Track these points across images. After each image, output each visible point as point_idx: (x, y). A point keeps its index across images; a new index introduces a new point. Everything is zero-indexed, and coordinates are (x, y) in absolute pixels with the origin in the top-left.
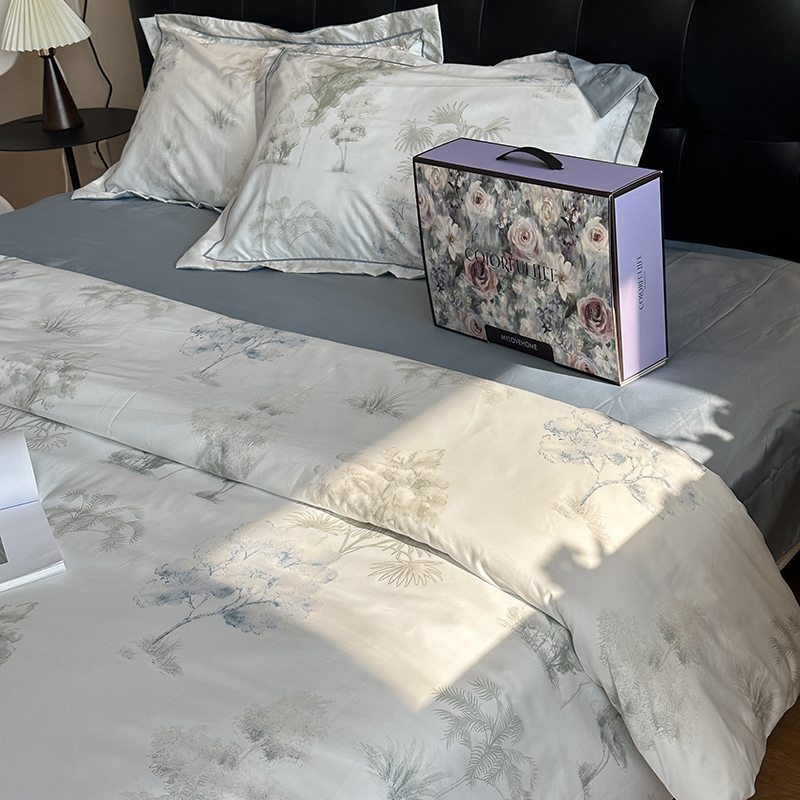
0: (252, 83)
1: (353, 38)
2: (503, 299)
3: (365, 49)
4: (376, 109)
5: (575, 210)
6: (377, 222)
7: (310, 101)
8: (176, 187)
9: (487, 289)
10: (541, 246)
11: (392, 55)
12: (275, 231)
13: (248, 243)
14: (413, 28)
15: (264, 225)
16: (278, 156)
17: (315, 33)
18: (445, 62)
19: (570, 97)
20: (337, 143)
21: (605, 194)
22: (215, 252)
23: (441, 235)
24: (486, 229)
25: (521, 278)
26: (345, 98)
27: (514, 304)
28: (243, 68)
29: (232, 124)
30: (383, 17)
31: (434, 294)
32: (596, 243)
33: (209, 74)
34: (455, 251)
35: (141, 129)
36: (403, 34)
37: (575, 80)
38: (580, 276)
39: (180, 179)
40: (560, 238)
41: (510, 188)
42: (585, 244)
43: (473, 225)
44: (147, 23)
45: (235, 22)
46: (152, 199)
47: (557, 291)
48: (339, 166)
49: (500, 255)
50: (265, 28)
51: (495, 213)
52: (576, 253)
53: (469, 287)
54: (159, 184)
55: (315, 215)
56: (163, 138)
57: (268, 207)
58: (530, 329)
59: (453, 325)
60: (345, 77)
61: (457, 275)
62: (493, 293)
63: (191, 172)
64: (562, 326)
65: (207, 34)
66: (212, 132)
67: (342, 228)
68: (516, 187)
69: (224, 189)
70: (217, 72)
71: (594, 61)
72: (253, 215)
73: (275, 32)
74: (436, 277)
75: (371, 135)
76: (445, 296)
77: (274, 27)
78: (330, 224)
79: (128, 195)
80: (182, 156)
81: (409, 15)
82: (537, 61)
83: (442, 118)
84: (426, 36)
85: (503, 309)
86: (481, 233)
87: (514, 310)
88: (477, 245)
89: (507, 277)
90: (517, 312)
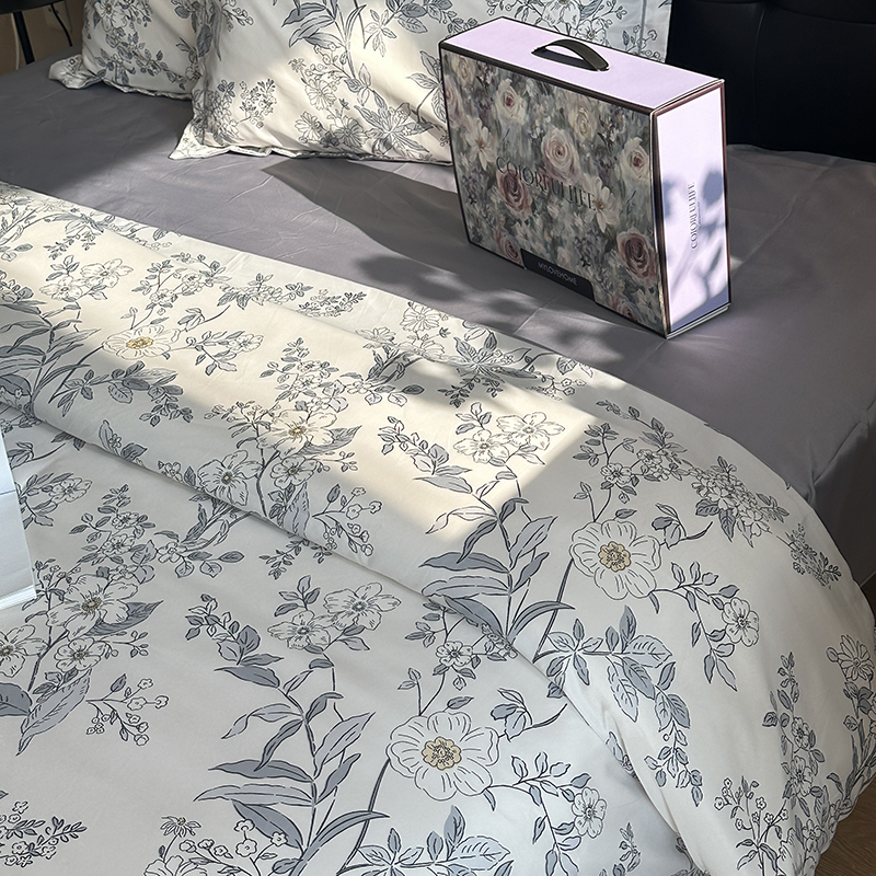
10: (577, 165)
24: (518, 137)
43: (504, 131)
49: (534, 170)
51: (527, 119)
52: (615, 176)
85: (538, 233)
86: (512, 142)
87: (549, 235)
88: (508, 156)
89: (542, 197)
90: (553, 239)
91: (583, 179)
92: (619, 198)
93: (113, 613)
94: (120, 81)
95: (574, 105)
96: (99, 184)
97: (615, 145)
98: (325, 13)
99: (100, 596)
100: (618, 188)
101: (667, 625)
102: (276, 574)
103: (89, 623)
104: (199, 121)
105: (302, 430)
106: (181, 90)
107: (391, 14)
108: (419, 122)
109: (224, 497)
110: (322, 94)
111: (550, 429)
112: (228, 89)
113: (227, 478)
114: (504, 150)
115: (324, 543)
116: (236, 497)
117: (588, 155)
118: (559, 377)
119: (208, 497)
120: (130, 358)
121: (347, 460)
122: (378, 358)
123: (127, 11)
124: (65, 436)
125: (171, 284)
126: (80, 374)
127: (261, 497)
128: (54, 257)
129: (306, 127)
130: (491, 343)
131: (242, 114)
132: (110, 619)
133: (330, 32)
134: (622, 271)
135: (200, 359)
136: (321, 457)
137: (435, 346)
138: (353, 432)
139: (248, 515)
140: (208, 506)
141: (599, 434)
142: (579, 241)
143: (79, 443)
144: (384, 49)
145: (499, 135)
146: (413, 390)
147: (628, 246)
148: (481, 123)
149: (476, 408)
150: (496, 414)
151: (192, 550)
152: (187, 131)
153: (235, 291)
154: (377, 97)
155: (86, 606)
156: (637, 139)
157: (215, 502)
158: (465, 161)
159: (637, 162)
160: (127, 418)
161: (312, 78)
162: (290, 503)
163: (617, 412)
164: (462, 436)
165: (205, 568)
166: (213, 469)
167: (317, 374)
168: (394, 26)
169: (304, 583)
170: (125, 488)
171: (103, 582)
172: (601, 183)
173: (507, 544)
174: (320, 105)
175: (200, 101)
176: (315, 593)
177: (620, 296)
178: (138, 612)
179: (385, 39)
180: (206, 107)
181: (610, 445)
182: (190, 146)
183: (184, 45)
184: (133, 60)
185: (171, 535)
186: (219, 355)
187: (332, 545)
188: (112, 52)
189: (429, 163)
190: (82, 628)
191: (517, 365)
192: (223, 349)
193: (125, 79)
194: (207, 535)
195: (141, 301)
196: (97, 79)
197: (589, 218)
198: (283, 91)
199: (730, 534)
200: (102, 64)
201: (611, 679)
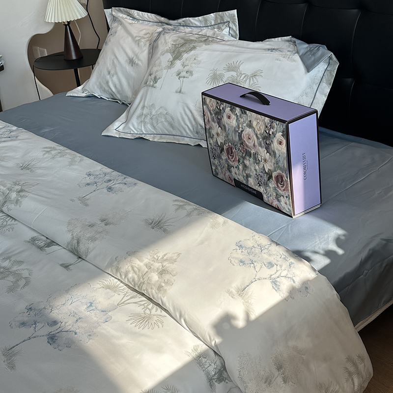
0: (148, 45)
1: (198, 24)
2: (241, 167)
3: (202, 30)
4: (199, 62)
5: (271, 128)
6: (195, 119)
7: (169, 57)
8: (112, 93)
9: (234, 161)
11: (214, 34)
12: (148, 120)
13: (136, 125)
14: (225, 21)
15: (143, 117)
16: (152, 83)
17: (180, 21)
18: (239, 39)
19: (294, 61)
20: (179, 79)
21: (284, 122)
22: (121, 128)
23: (214, 132)
24: (233, 132)
25: (248, 158)
26: (185, 56)
27: (245, 170)
28: (146, 37)
29: (137, 64)
30: (212, 14)
31: (212, 160)
32: (280, 145)
33: (130, 39)
34: (220, 140)
35: (99, 64)
36: (221, 23)
37: (298, 52)
38: (273, 161)
39: (114, 90)
40: (264, 141)
41: (243, 113)
42: (275, 145)
43: (227, 129)
44: (108, 11)
45: (146, 13)
46: (101, 98)
47: (264, 167)
48: (179, 90)
49: (239, 145)
50: (158, 17)
51: (236, 124)
52: (271, 149)
53: (226, 159)
54: (104, 91)
55: (166, 113)
56: (107, 68)
57: (145, 108)
58: (253, 184)
59: (221, 176)
60: (187, 45)
61: (221, 152)
62: (236, 164)
63: (118, 87)
64: (266, 185)
65: (134, 18)
66: (128, 67)
67: (179, 120)
68: (245, 113)
69: (132, 96)
70: (133, 38)
71: (309, 42)
72: (139, 111)
73: (163, 19)
74: (212, 152)
75: (195, 75)
76: (216, 162)
77: (162, 17)
78: (173, 119)
79: (91, 95)
80: (115, 78)
81: (223, 14)
82: (282, 40)
83: (230, 69)
84: (231, 25)
85: (241, 172)
86: (230, 134)
88: (229, 139)
89: (242, 157)
90: (247, 174)
92: (274, 158)
100: (273, 154)
114: (227, 137)
117: (261, 140)
134: (275, 188)
145: (225, 131)
147: (277, 178)
148: (218, 126)
158: (211, 141)
159: (280, 143)
172: (266, 151)
177: (274, 199)
197: (261, 166)
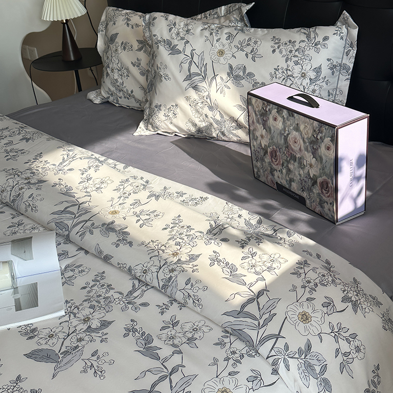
9: (277, 165)
10: (303, 148)
24: (278, 134)
41: (290, 115)
43: (272, 131)
49: (284, 149)
51: (283, 127)
52: (318, 154)
62: (280, 167)
68: (293, 115)
85: (284, 176)
86: (276, 136)
87: (289, 177)
88: (273, 142)
89: (286, 160)
90: (290, 179)
91: (305, 154)
92: (320, 163)
93: (95, 324)
94: (115, 101)
95: (303, 122)
96: (104, 144)
97: (320, 140)
98: (201, 77)
99: (90, 316)
100: (320, 159)
101: (325, 348)
102: (162, 313)
103: (85, 327)
104: (146, 120)
105: (177, 254)
106: (140, 106)
107: (229, 78)
108: (237, 125)
109: (143, 279)
110: (197, 111)
111: (282, 261)
112: (159, 107)
113: (145, 271)
114: (272, 139)
115: (183, 302)
116: (148, 280)
117: (307, 144)
118: (287, 239)
119: (137, 278)
120: (109, 218)
121: (195, 268)
122: (211, 226)
123: (120, 72)
124: (81, 249)
125: (129, 189)
126: (89, 224)
127: (158, 281)
128: (83, 174)
129: (190, 125)
130: (260, 222)
131: (164, 118)
132: (93, 326)
133: (203, 85)
134: (319, 194)
135: (138, 221)
136: (184, 266)
137: (236, 222)
138: (198, 256)
139: (153, 287)
140: (136, 282)
141: (302, 264)
142: (301, 181)
143: (87, 252)
144: (225, 94)
145: (270, 133)
146: (225, 240)
147: (322, 184)
148: (263, 128)
149: (251, 249)
150: (259, 253)
151: (129, 300)
152: (141, 124)
153: (154, 193)
154: (220, 113)
155: (84, 320)
156: (329, 139)
157: (140, 281)
158: (255, 143)
159: (328, 148)
160: (107, 243)
161: (193, 104)
162: (170, 284)
163: (311, 255)
164: (244, 261)
165: (134, 308)
166: (139, 268)
167: (185, 230)
168: (230, 84)
169: (173, 318)
170: (104, 272)
171: (92, 311)
172: (312, 156)
173: (259, 308)
174: (196, 116)
175: (147, 112)
176: (178, 322)
177: (317, 205)
178: (105, 324)
179: (226, 89)
180: (149, 114)
181: (307, 269)
182: (142, 130)
183: (142, 88)
184: (121, 93)
185: (120, 293)
186: (145, 220)
187: (186, 302)
188: (113, 89)
189: (241, 143)
190: (82, 329)
191: (270, 232)
192: (148, 217)
193: (117, 100)
194: (135, 294)
195: (116, 195)
196: (106, 100)
197: (306, 171)
198: (181, 110)
199: (356, 311)
200: (109, 94)
201: (299, 369)
